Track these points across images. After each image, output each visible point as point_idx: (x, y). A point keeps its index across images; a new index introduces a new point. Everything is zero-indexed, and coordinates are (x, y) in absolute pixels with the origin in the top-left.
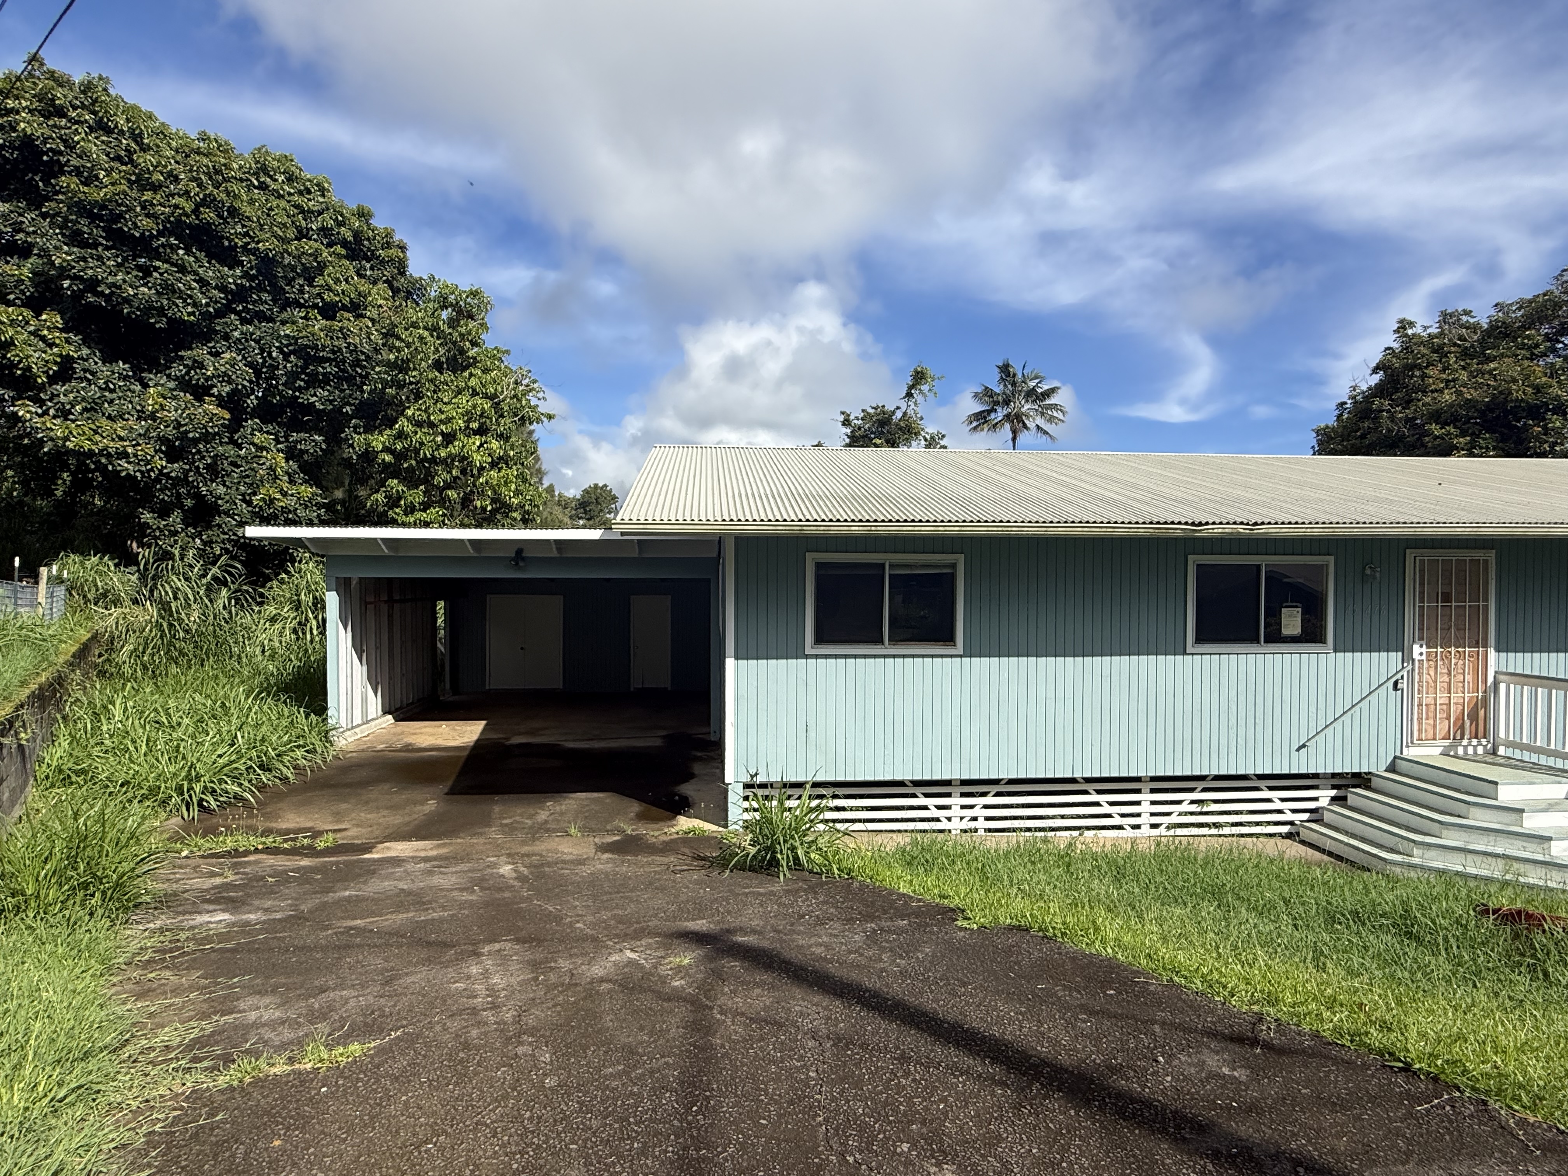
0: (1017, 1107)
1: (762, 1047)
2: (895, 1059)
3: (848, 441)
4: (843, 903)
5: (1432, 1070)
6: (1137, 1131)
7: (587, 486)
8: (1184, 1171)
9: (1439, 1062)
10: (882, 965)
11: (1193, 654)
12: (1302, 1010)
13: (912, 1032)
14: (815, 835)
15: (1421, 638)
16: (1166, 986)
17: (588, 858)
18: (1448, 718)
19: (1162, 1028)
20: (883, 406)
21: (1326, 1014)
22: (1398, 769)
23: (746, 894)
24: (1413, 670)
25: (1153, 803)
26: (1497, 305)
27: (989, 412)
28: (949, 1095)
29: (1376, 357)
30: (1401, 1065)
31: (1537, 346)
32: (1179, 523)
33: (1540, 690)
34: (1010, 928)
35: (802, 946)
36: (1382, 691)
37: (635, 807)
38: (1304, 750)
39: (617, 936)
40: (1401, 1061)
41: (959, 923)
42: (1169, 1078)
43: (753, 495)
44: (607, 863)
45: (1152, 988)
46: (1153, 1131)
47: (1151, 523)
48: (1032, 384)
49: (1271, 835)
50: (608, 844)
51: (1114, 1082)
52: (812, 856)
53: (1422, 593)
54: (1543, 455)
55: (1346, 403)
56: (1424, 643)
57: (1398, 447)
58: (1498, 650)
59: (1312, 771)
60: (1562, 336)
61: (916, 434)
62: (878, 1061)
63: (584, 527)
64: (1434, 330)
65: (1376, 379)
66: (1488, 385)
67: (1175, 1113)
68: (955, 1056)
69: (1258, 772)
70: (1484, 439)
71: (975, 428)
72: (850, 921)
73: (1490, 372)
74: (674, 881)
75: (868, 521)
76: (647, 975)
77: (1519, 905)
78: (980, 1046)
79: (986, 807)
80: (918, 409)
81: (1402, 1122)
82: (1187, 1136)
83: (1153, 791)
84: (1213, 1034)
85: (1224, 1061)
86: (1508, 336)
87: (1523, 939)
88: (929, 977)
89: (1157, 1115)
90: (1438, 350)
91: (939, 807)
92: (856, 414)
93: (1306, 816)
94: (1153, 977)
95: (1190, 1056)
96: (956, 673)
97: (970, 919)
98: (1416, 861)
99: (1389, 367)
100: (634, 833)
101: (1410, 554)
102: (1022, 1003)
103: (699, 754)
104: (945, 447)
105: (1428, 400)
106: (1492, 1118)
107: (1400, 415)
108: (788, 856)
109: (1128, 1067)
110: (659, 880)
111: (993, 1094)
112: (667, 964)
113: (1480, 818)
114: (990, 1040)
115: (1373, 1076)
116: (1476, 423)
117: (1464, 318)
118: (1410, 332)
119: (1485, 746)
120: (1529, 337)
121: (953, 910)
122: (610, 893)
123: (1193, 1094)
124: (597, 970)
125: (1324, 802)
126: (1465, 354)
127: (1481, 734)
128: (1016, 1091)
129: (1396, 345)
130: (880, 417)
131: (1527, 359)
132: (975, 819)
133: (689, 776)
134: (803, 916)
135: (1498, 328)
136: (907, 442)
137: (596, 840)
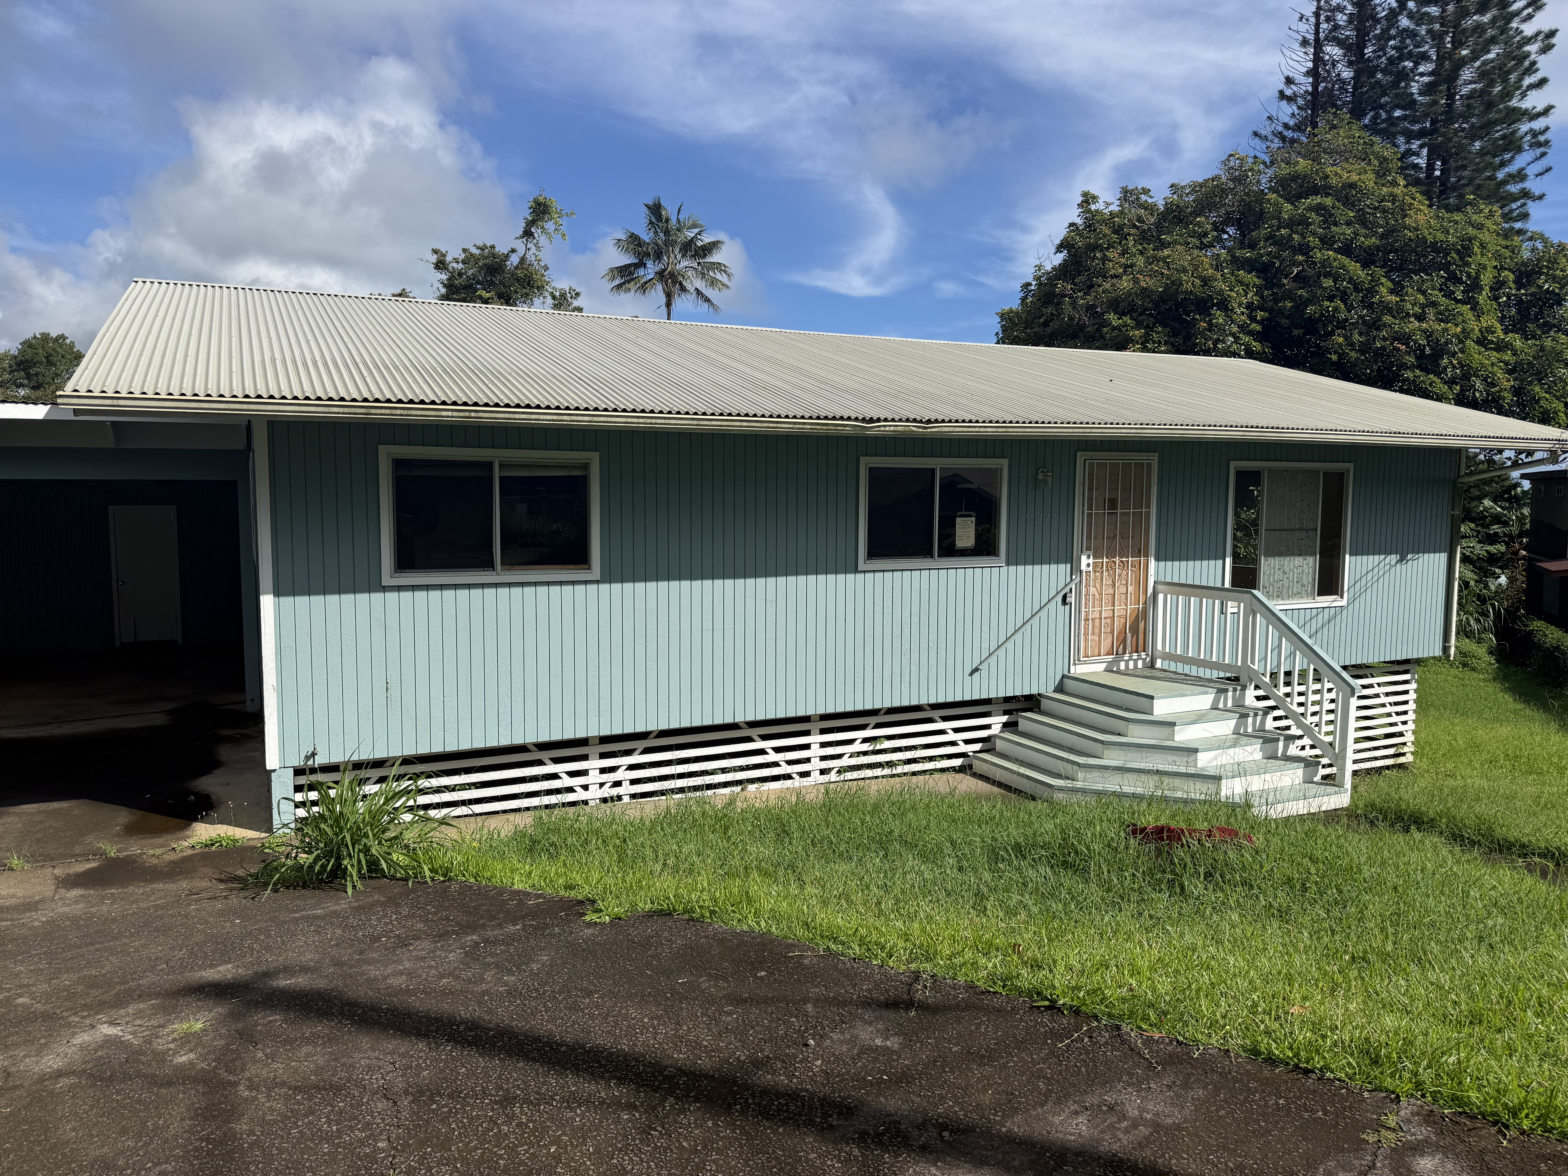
0: (645, 1131)
1: (310, 1123)
2: (496, 1103)
3: (443, 291)
4: (436, 913)
5: (1074, 1003)
6: (781, 1130)
7: (30, 335)
8: (829, 1163)
9: (1081, 995)
10: (484, 987)
11: (864, 572)
12: (957, 961)
13: (521, 1065)
14: (399, 830)
15: (1088, 549)
16: (822, 956)
17: (42, 900)
18: (1112, 632)
19: (815, 1006)
20: (493, 247)
21: (983, 961)
22: (1066, 689)
23: (296, 921)
24: (1081, 582)
25: (824, 745)
26: (1172, 186)
27: (637, 266)
28: (564, 1134)
29: (1060, 233)
30: (1047, 1003)
31: (1205, 234)
32: (849, 419)
33: (1192, 599)
34: (651, 915)
35: (376, 979)
36: (1052, 605)
37: (122, 816)
38: (977, 674)
39: (85, 1007)
40: (1048, 1000)
41: (588, 918)
42: (819, 1063)
43: (294, 362)
44: (77, 902)
45: (806, 962)
46: (799, 1126)
47: (818, 418)
48: (691, 234)
49: (943, 770)
50: (78, 875)
51: (759, 1078)
52: (395, 856)
53: (1090, 499)
54: (1207, 353)
55: (1030, 284)
56: (1091, 553)
57: (1078, 337)
58: (1158, 559)
59: (984, 696)
60: (1228, 226)
61: (538, 288)
62: (472, 1110)
63: (26, 401)
64: (1115, 208)
65: (1059, 259)
66: (1162, 273)
67: (824, 1100)
68: (573, 1084)
69: (931, 702)
70: (1158, 333)
71: (619, 287)
72: (443, 935)
73: (1164, 259)
74: (186, 916)
75: (465, 404)
76: (134, 1054)
77: (1162, 822)
78: (605, 1066)
79: (632, 767)
80: (541, 255)
81: (1044, 1063)
82: (835, 1123)
83: (823, 731)
84: (867, 1003)
85: (878, 1031)
86: (1181, 221)
87: (1165, 855)
88: (545, 992)
89: (804, 1105)
90: (1118, 230)
91: (572, 774)
92: (454, 253)
93: (977, 747)
94: (809, 948)
95: (842, 1033)
96: (592, 603)
97: (601, 911)
98: (1079, 784)
99: (1073, 246)
100: (122, 855)
101: (1080, 456)
102: (658, 1004)
103: (228, 733)
104: (580, 310)
105: (1107, 286)
106: (1123, 1042)
107: (1082, 302)
108: (359, 862)
109: (776, 1058)
110: (161, 917)
111: (617, 1121)
112: (168, 1035)
113: (1138, 735)
114: (618, 1056)
115: (1021, 1020)
116: (1151, 315)
117: (1143, 197)
118: (1093, 207)
119: (1144, 660)
120: (1199, 224)
121: (581, 903)
122: (79, 947)
123: (843, 1075)
124: (51, 1062)
125: (996, 730)
126: (1144, 237)
127: (1140, 648)
128: (646, 1112)
129: (1079, 221)
130: (488, 261)
131: (1197, 248)
132: (617, 784)
133: (211, 765)
134: (378, 939)
135: (1173, 211)
136: (527, 298)
137: (57, 871)
